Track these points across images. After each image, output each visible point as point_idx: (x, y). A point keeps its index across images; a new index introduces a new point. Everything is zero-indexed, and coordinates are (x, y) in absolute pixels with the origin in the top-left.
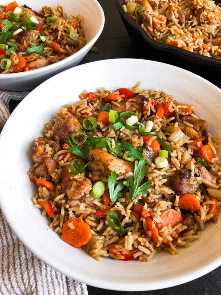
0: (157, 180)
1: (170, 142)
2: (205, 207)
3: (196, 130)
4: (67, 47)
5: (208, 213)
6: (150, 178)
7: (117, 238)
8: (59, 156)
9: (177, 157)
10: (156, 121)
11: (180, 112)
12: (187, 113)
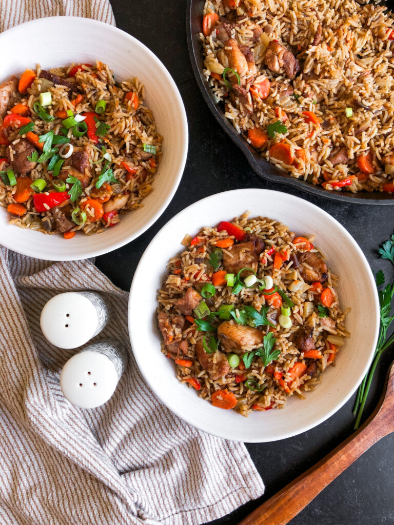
0: (283, 345)
1: (290, 292)
2: (326, 355)
3: (316, 272)
4: (144, 164)
5: (328, 360)
6: (278, 344)
7: (257, 397)
8: (189, 333)
9: (299, 312)
10: (275, 275)
11: (298, 249)
12: (306, 251)
